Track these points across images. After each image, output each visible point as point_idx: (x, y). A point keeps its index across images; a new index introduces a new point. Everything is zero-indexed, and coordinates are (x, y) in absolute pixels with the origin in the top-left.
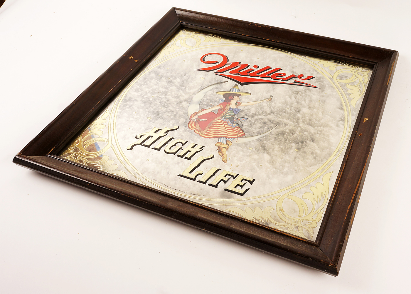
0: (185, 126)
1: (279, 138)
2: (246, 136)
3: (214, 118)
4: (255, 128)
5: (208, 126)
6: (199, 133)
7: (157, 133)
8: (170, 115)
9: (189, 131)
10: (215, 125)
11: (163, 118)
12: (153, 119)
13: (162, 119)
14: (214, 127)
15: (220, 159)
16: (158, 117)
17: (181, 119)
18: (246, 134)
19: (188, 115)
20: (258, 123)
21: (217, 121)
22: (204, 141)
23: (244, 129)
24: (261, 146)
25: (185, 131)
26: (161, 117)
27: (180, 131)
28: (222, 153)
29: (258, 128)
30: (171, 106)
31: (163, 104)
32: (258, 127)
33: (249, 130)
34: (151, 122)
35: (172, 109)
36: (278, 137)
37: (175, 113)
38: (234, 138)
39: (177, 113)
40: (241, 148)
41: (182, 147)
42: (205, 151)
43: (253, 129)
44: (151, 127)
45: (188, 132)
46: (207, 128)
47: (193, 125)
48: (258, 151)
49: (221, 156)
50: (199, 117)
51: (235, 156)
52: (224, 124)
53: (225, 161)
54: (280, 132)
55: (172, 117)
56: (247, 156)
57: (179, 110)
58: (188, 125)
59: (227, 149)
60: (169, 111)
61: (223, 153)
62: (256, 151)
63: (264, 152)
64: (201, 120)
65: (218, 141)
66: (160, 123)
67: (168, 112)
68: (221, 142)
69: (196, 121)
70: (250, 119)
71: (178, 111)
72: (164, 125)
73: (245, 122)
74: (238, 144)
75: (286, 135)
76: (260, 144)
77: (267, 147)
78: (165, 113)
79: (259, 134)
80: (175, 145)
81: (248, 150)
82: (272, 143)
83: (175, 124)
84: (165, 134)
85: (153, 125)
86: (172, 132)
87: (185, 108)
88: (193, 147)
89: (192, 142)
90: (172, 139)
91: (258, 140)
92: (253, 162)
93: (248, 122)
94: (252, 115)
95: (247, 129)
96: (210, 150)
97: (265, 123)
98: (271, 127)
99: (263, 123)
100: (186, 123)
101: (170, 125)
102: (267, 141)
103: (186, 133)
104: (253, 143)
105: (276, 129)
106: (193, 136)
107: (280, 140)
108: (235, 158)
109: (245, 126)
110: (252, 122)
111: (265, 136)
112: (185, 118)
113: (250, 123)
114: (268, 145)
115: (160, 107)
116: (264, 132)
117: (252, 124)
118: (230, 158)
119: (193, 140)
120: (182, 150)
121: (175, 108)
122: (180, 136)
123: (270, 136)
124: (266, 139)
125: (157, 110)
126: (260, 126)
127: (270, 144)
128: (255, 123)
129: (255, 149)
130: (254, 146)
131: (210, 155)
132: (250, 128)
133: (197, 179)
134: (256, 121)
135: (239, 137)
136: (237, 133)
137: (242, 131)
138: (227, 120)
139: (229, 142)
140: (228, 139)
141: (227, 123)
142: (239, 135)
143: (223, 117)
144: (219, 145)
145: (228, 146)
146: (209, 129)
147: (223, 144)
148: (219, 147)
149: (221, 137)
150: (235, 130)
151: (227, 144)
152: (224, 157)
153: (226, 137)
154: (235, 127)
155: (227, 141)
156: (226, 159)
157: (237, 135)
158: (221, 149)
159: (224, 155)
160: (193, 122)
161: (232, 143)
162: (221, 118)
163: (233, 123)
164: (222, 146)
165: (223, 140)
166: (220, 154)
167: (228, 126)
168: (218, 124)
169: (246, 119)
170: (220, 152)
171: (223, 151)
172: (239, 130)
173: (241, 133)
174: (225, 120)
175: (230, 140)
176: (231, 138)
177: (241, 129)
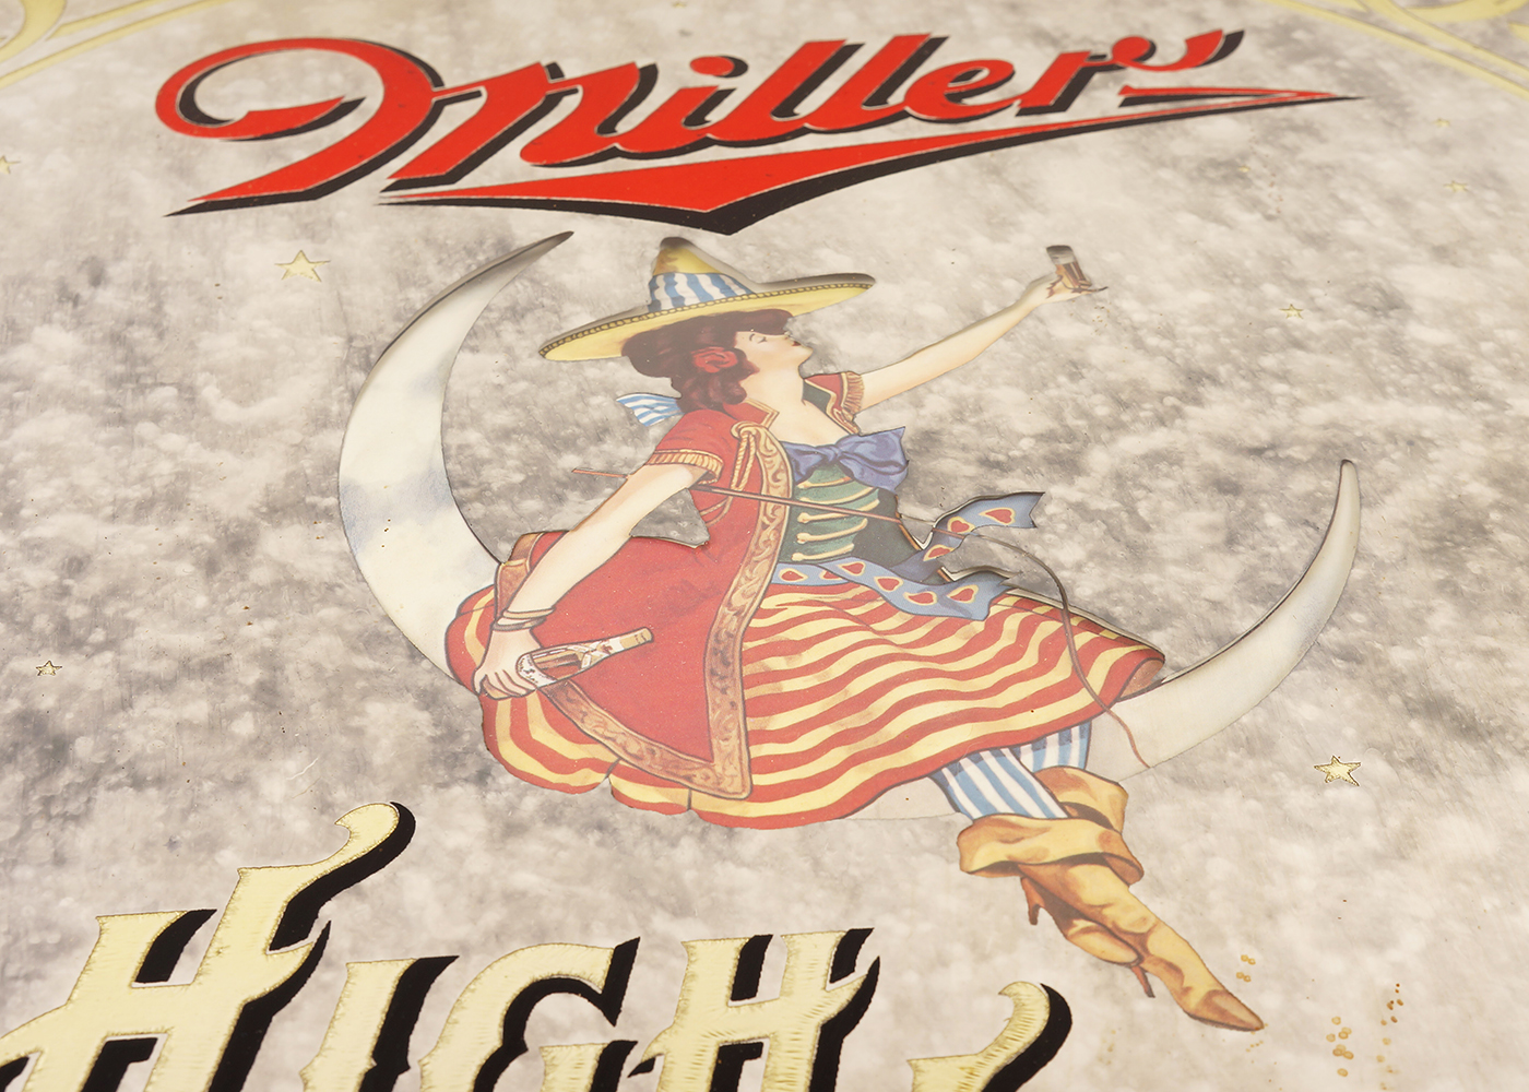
0: (472, 769)
1: (1481, 580)
2: (1182, 660)
3: (718, 591)
4: (1192, 560)
5: (714, 697)
6: (679, 796)
7: (182, 970)
8: (198, 710)
9: (552, 817)
10: (777, 663)
11: (148, 769)
12: (27, 821)
13: (138, 783)
14: (789, 686)
15: (1143, 1005)
16: (67, 776)
17: (362, 714)
18: (1157, 639)
19: (415, 653)
20: (1168, 505)
21: (761, 613)
22: (806, 866)
23: (1103, 604)
24: (1412, 713)
25: (512, 829)
26: (110, 764)
27: (459, 855)
28: (1114, 933)
29: (1213, 548)
30: (157, 607)
31: (42, 623)
32: (1207, 539)
33: (1142, 590)
34: (24, 873)
35: (196, 642)
36: (1458, 565)
37: (253, 676)
38: (1084, 719)
39: (270, 661)
40: (1252, 804)
41: (618, 1033)
42: (911, 978)
43: (1172, 570)
44: (49, 927)
45: (562, 834)
46: (722, 712)
47: (542, 733)
48: (1421, 763)
49: (1138, 966)
50: (543, 628)
51: (1271, 915)
52: (864, 622)
53: (1223, 1012)
54: (1428, 518)
55: (245, 727)
56: (1379, 859)
57: (270, 624)
58: (492, 746)
59: (1129, 870)
60: (162, 667)
61: (1126, 921)
62: (1407, 772)
63: (1494, 761)
64: (590, 654)
65: (956, 807)
66: (148, 845)
67: (164, 686)
68: (990, 818)
69: (542, 681)
70: (1057, 490)
71: (269, 643)
72: (210, 844)
73: (1047, 536)
74: (1169, 768)
75: (1505, 528)
76: (1384, 693)
77: (1460, 698)
78: (136, 713)
79: (1275, 600)
80: (513, 1043)
81: (1331, 794)
82: (1472, 650)
83: (340, 795)
84: (295, 956)
85: (61, 894)
86: (361, 896)
87: (331, 588)
88: (745, 983)
89: (682, 930)
90: (418, 980)
91: (1311, 651)
92: (1489, 902)
93: (1072, 527)
94: (1043, 449)
95: (1128, 596)
96: (958, 950)
97: (1226, 487)
98: (1313, 501)
99: (1204, 488)
100: (453, 734)
101: (278, 823)
102: (1413, 645)
103: (532, 847)
104: (1306, 712)
105: (1363, 501)
106: (643, 852)
107: (1504, 586)
108: (1295, 932)
109: (1079, 567)
110: (1109, 513)
111: (1346, 600)
112: (402, 689)
113: (1097, 530)
114: (1459, 677)
115: (27, 665)
116: (1299, 567)
117: (1130, 531)
118: (1236, 947)
119: (681, 910)
120: (646, 1066)
121: (215, 621)
122: (493, 917)
123: (1391, 590)
124: (1379, 621)
125: (14, 705)
126: (1212, 528)
127: (1465, 665)
128: (1143, 510)
129: (1391, 762)
130: (1350, 732)
131: (1007, 1007)
132: (1149, 578)
134: (1139, 494)
135: (1118, 688)
136: (1062, 671)
137: (1089, 625)
138: (856, 569)
139: (1076, 783)
140: (1038, 760)
141: (872, 595)
142: (1097, 675)
143: (797, 557)
144: (1009, 857)
145: (1101, 829)
146: (754, 724)
147: (1044, 830)
148: (1022, 880)
149: (951, 759)
150: (1006, 640)
151: (1074, 814)
152: (1173, 968)
153: (994, 744)
154: (994, 610)
155: (1052, 780)
156: (1212, 981)
157: (1076, 682)
158: (1065, 885)
159: (1158, 946)
160: (519, 702)
161: (1114, 790)
162: (784, 570)
163: (936, 576)
164: (1046, 851)
165: (994, 782)
166: (1099, 942)
167: (917, 621)
168: (795, 634)
169: (1023, 504)
170: (1086, 931)
171: (1107, 912)
172: (1049, 627)
173: (1092, 651)
174: (830, 574)
175: (1064, 755)
176: (1053, 739)
177: (1064, 614)
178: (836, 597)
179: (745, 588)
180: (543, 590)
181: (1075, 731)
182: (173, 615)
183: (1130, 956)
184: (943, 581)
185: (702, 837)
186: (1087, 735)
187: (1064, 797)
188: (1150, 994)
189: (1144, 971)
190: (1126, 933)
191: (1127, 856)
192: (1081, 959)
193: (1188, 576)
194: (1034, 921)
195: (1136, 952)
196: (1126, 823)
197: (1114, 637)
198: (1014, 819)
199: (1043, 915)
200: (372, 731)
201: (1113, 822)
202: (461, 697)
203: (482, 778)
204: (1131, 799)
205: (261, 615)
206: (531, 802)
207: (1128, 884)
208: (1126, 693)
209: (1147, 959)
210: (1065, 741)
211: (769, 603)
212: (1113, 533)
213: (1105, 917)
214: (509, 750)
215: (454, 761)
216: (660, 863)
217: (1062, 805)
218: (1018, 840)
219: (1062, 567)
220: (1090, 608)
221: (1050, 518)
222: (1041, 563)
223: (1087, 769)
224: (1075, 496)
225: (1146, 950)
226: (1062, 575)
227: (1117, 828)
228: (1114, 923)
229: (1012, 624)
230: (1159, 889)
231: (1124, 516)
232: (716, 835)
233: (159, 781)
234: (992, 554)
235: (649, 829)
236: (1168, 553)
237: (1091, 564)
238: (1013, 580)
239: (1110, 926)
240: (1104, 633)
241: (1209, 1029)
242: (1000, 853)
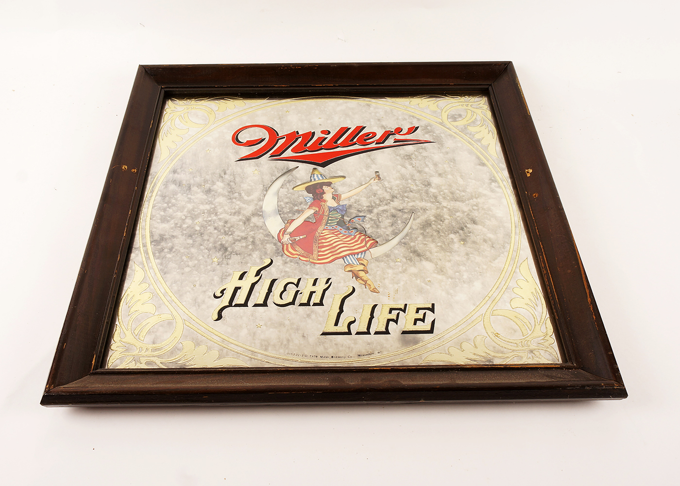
0: (281, 255)
1: (428, 233)
3: (316, 230)
4: (386, 228)
5: (314, 245)
6: (308, 259)
7: (244, 278)
8: (244, 244)
9: (291, 261)
10: (323, 241)
11: (238, 252)
12: (223, 259)
13: (237, 254)
14: (325, 244)
16: (228, 253)
17: (266, 246)
18: (377, 240)
19: (273, 237)
20: (384, 219)
21: (322, 233)
22: (324, 269)
24: (411, 252)
25: (286, 263)
26: (233, 252)
27: (279, 266)
28: (363, 280)
29: (389, 226)
30: (238, 229)
31: (222, 231)
32: (389, 225)
33: (377, 232)
34: (223, 265)
35: (243, 234)
36: (425, 230)
37: (251, 240)
38: (365, 251)
39: (253, 238)
40: (385, 264)
41: (298, 289)
42: (336, 284)
43: (382, 229)
44: (227, 273)
45: (292, 264)
46: (315, 248)
47: (290, 250)
48: (411, 260)
49: (365, 285)
50: (291, 234)
51: (384, 279)
52: (336, 235)
53: (375, 291)
54: (423, 222)
56: (401, 272)
57: (253, 232)
58: (283, 251)
59: (366, 272)
60: (239, 238)
61: (365, 279)
62: (408, 261)
63: (421, 260)
64: (297, 238)
65: (345, 263)
66: (239, 262)
67: (240, 241)
68: (349, 264)
71: (253, 235)
72: (247, 263)
74: (375, 259)
75: (434, 225)
76: (408, 249)
77: (419, 251)
78: (236, 245)
79: (396, 234)
80: (285, 290)
81: (397, 263)
82: (423, 243)
83: (263, 257)
84: (258, 278)
85: (228, 269)
86: (266, 270)
87: (261, 227)
88: (314, 284)
89: (307, 277)
90: (273, 281)
91: (400, 243)
92: (414, 279)
93: (369, 222)
94: (367, 209)
95: (375, 233)
96: (342, 281)
97: (394, 216)
98: (406, 219)
99: (390, 216)
100: (278, 249)
101: (255, 261)
102: (414, 242)
103: (288, 265)
104: (396, 252)
105: (414, 219)
106: (303, 267)
107: (431, 234)
108: (387, 281)
109: (369, 228)
110: (375, 220)
111: (407, 235)
112: (272, 243)
113: (373, 222)
114: (420, 247)
115: (221, 237)
116: (401, 230)
117: (377, 223)
118: (379, 283)
119: (307, 274)
120: (301, 293)
121: (246, 231)
122: (283, 274)
123: (414, 234)
124: (411, 238)
125: (220, 243)
126: (390, 223)
127: (421, 246)
128: (380, 219)
129: (406, 259)
130: (402, 255)
131: (347, 288)
132: (379, 230)
133: (353, 331)
134: (380, 217)
135: (371, 247)
136: (363, 244)
137: (369, 237)
138: (336, 227)
139: (362, 260)
140: (357, 256)
141: (338, 231)
142: (368, 245)
143: (328, 225)
145: (364, 266)
146: (319, 250)
147: (356, 266)
148: (352, 273)
149: (345, 256)
150: (356, 239)
151: (361, 264)
152: (370, 285)
153: (351, 254)
154: (355, 234)
155: (358, 259)
156: (374, 287)
157: (365, 245)
158: (358, 274)
160: (287, 245)
161: (367, 261)
162: (326, 227)
163: (348, 229)
165: (351, 260)
166: (361, 281)
167: (344, 235)
168: (326, 237)
169: (363, 217)
170: (359, 280)
172: (363, 237)
173: (369, 241)
174: (333, 228)
175: (361, 256)
176: (360, 254)
177: (365, 235)
178: (333, 232)
179: (320, 229)
180: (291, 229)
181: (363, 253)
182: (240, 230)
184: (349, 229)
185: (311, 265)
186: (365, 253)
187: (360, 262)
188: (366, 288)
191: (367, 270)
192: (358, 283)
193: (384, 230)
194: (353, 278)
195: (365, 283)
197: (372, 239)
198: (353, 264)
200: (267, 248)
202: (279, 244)
203: (282, 256)
205: (252, 231)
206: (288, 259)
207: (366, 274)
211: (323, 232)
212: (375, 223)
213: (362, 278)
214: (286, 252)
215: (278, 253)
216: (305, 268)
218: (353, 267)
222: (363, 227)
223: (364, 258)
224: (370, 217)
226: (366, 229)
229: (358, 236)
230: (370, 275)
231: (377, 220)
232: (312, 265)
233: (239, 254)
235: (304, 264)
236: (382, 227)
237: (371, 228)
242: (350, 269)
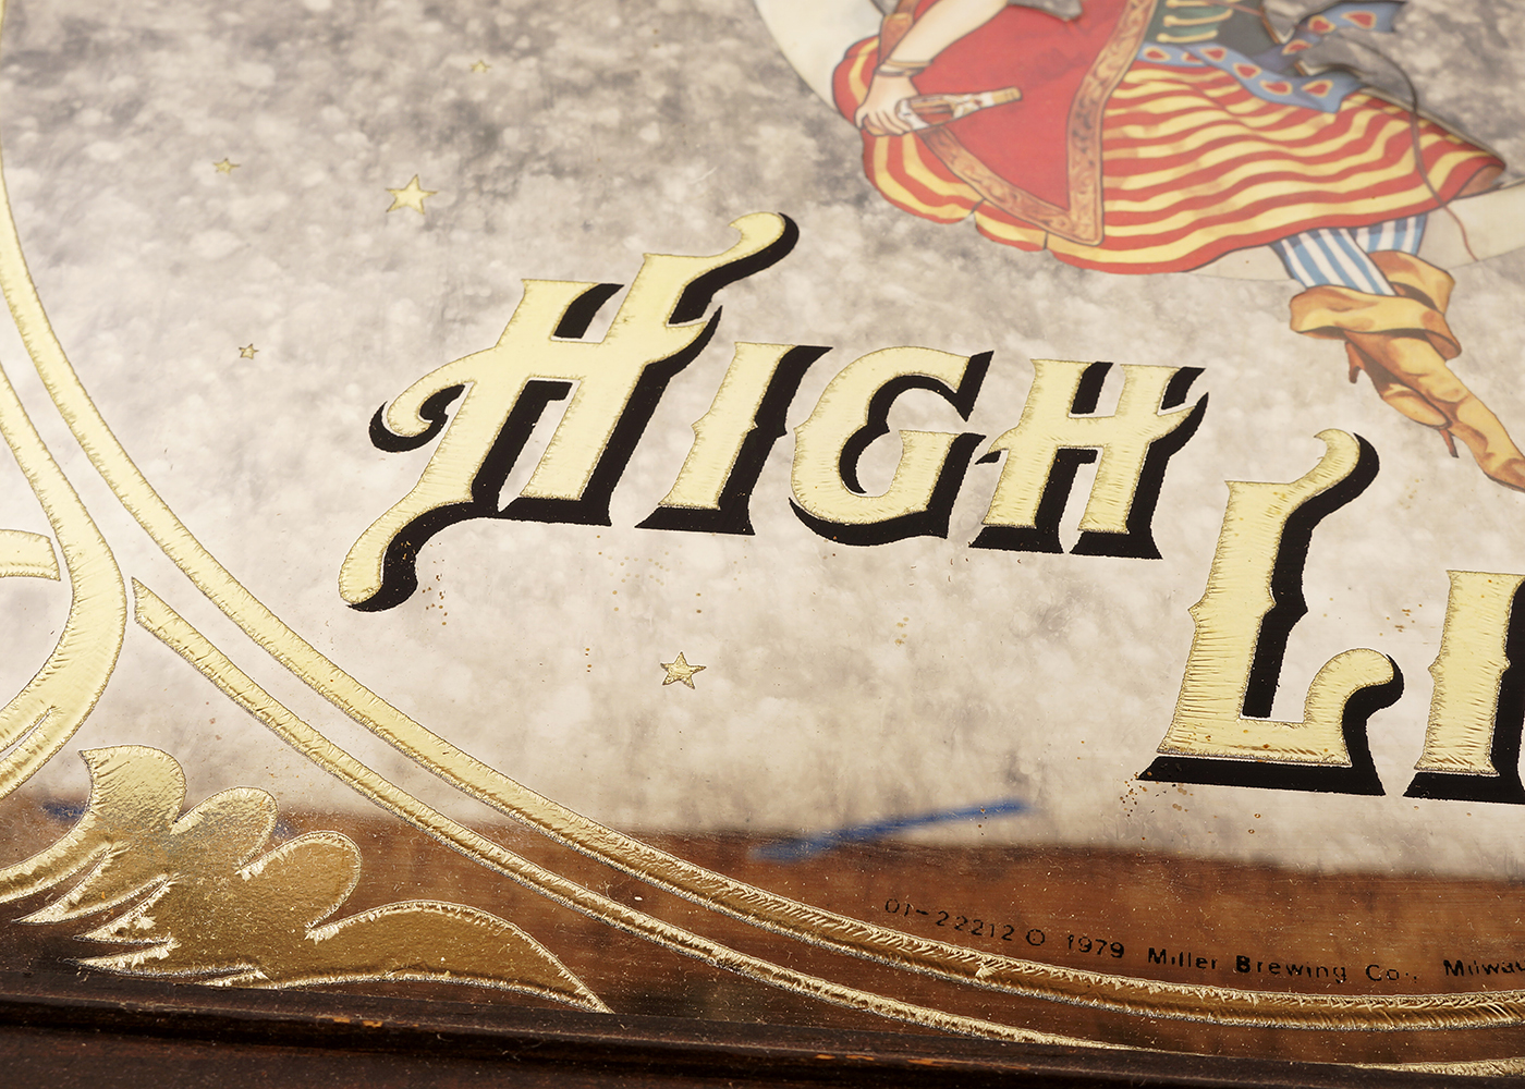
0: (852, 193)
3: (1086, 61)
5: (1074, 155)
6: (1037, 237)
7: (595, 329)
8: (611, 116)
9: (921, 241)
10: (1135, 131)
11: (567, 161)
12: (462, 193)
13: (558, 172)
14: (1145, 152)
15: (1448, 462)
16: (497, 160)
17: (755, 134)
18: (1502, 147)
19: (804, 87)
21: (1123, 85)
22: (1149, 309)
23: (1452, 109)
25: (884, 247)
26: (533, 153)
27: (837, 264)
28: (1427, 399)
30: (575, 23)
31: (475, 26)
33: (1493, 101)
34: (460, 236)
35: (609, 56)
37: (660, 91)
38: (1422, 212)
39: (675, 79)
41: (969, 427)
42: (1236, 414)
44: (482, 282)
45: (929, 256)
46: (1080, 168)
47: (915, 168)
49: (1444, 432)
50: (924, 78)
52: (1220, 104)
53: (1520, 478)
55: (651, 134)
57: (675, 48)
58: (870, 174)
59: (1448, 347)
60: (579, 76)
61: (1439, 391)
64: (963, 105)
65: (1292, 274)
66: (566, 225)
67: (581, 92)
68: (1322, 288)
69: (918, 124)
71: (674, 64)
72: (620, 230)
73: (1407, 43)
74: (1497, 263)
78: (556, 112)
80: (876, 423)
83: (734, 201)
84: (689, 332)
85: (491, 257)
86: (749, 287)
87: (731, 22)
88: (1086, 397)
89: (1032, 350)
90: (795, 365)
93: (1431, 36)
95: (1478, 105)
96: (1281, 395)
100: (836, 161)
101: (680, 220)
103: (902, 264)
106: (1001, 280)
109: (1433, 73)
110: (1469, 27)
112: (791, 118)
113: (1455, 41)
115: (461, 61)
117: (1488, 45)
119: (1032, 332)
120: (992, 457)
121: (627, 40)
122: (864, 318)
125: (451, 95)
128: (1503, 26)
131: (1321, 448)
132: (1501, 90)
133: (1393, 768)
134: (1501, 11)
135: (1457, 187)
136: (1405, 167)
137: (1435, 128)
138: (1217, 54)
139: (1407, 267)
140: (1373, 243)
141: (1230, 80)
142: (1439, 174)
143: (1163, 38)
144: (1336, 323)
145: (1425, 309)
146: (1109, 182)
147: (1371, 304)
148: (1346, 344)
149: (1292, 233)
150: (1354, 133)
151: (1402, 292)
152: (1479, 436)
153: (1333, 224)
154: (1346, 106)
156: (1514, 451)
157: (1418, 177)
158: (1386, 353)
159: (1465, 414)
160: (895, 141)
161: (1442, 277)
162: (1148, 49)
163: (1292, 69)
164: (1371, 322)
166: (1412, 405)
167: (1270, 107)
168: (1154, 107)
169: (1385, 10)
170: (1401, 394)
171: (1422, 380)
172: (1397, 127)
173: (1436, 152)
174: (1192, 57)
175: (1398, 241)
176: (1389, 226)
177: (1413, 113)
178: (1196, 77)
179: (1110, 61)
180: (924, 43)
181: (1412, 221)
182: (590, 31)
183: (1440, 421)
184: (1299, 75)
185: (1055, 274)
186: (1422, 226)
187: (1392, 278)
188: (1454, 454)
189: (1451, 435)
190: (1439, 400)
191: (1446, 334)
192: (1393, 417)
194: (1353, 379)
195: (1447, 417)
196: (1451, 307)
197: (1457, 141)
198: (1345, 291)
199: (1363, 376)
200: (764, 150)
201: (1438, 304)
202: (844, 129)
203: (860, 201)
204: (1458, 286)
205: (668, 39)
206: (903, 227)
207: (1445, 359)
208: (1465, 192)
209: (1455, 424)
210: (1401, 228)
211: (1132, 77)
212: (1471, 45)
213: (1420, 385)
214: (885, 180)
215: (835, 184)
216: (1016, 291)
217: (1392, 285)
218: (1346, 309)
219: (1416, 71)
220: (1440, 112)
221: (1411, 26)
222: (1396, 66)
223: (1420, 255)
224: (1438, 6)
225: (1455, 417)
226: (1418, 79)
227: (1441, 309)
228: (1428, 391)
229: (1362, 120)
230: (1474, 366)
231: (1483, 31)
232: (1068, 273)
233: (576, 173)
234: (1350, 53)
235: (1008, 262)
237: (1445, 72)
238: (1366, 79)
239: (1423, 392)
240: (1450, 138)
241: (1506, 491)
242: (1328, 318)
